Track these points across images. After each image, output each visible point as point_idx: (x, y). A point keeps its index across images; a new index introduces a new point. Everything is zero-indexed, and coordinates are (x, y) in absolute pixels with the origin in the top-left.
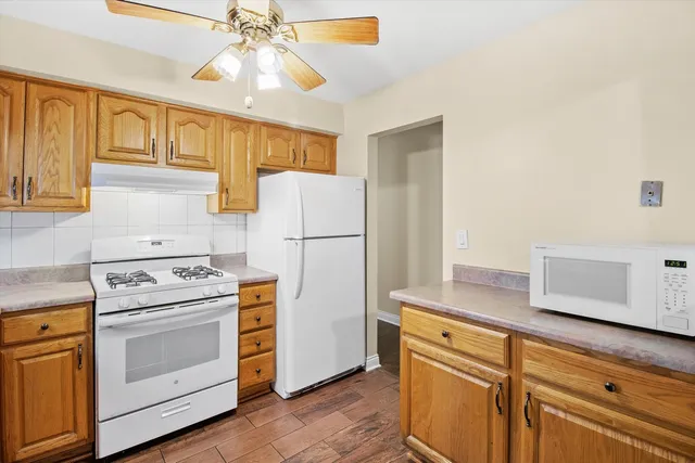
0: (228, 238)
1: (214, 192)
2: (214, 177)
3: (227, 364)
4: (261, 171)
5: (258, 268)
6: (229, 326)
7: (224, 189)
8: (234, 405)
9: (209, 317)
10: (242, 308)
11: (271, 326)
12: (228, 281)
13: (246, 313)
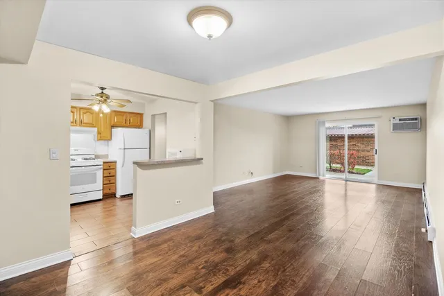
0: (101, 148)
1: (96, 133)
2: (96, 129)
3: (99, 184)
4: (113, 127)
5: (110, 159)
6: (100, 175)
7: (99, 133)
8: (101, 198)
9: (94, 171)
10: (104, 170)
11: (114, 176)
12: (100, 161)
13: (105, 171)
